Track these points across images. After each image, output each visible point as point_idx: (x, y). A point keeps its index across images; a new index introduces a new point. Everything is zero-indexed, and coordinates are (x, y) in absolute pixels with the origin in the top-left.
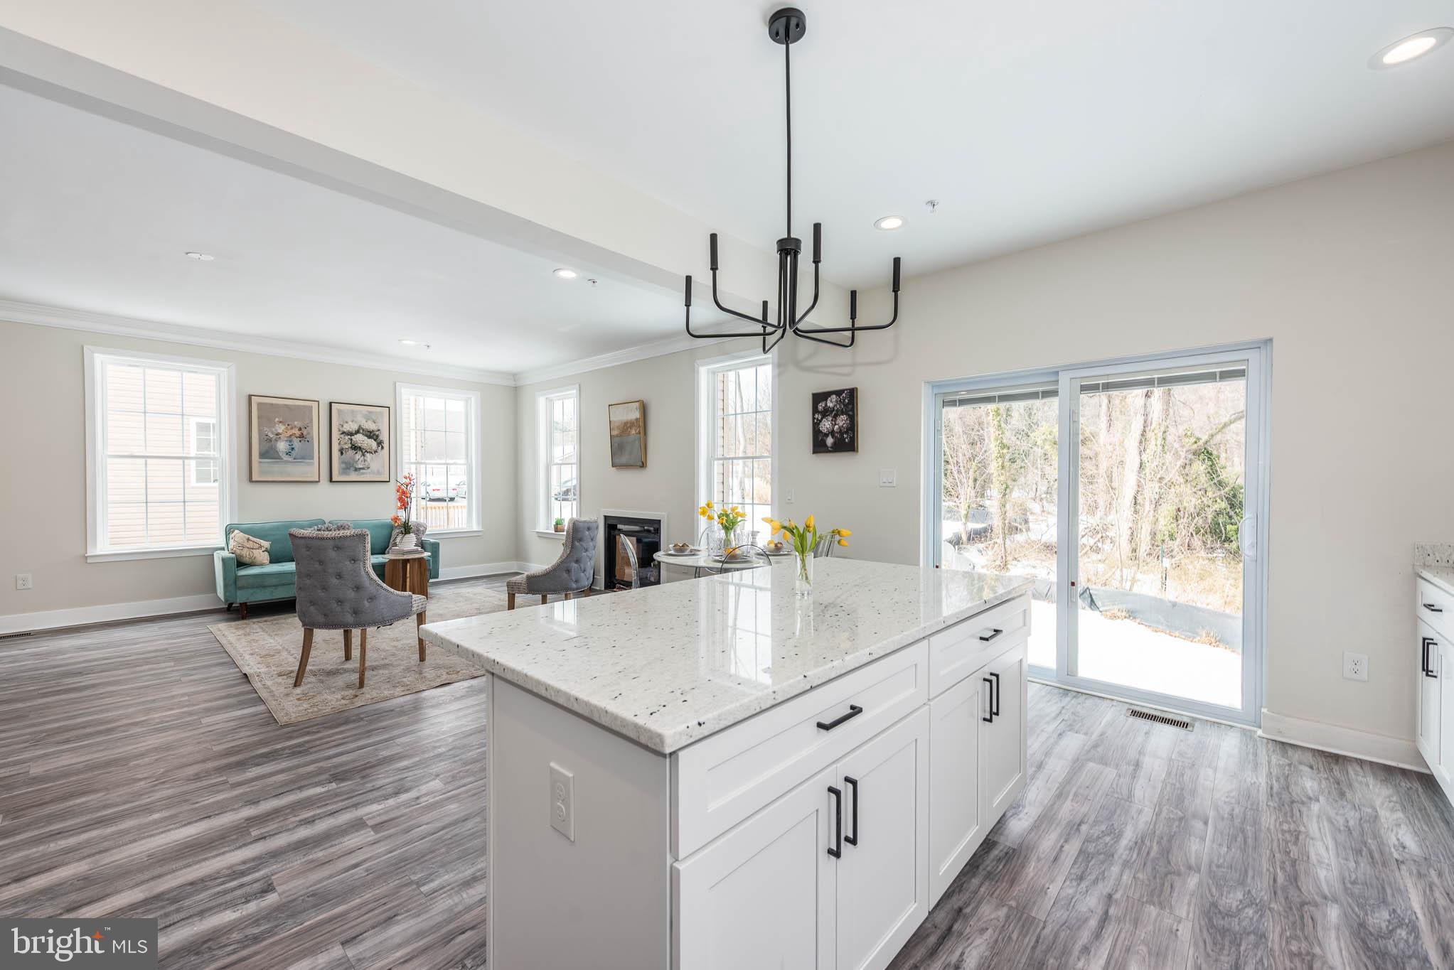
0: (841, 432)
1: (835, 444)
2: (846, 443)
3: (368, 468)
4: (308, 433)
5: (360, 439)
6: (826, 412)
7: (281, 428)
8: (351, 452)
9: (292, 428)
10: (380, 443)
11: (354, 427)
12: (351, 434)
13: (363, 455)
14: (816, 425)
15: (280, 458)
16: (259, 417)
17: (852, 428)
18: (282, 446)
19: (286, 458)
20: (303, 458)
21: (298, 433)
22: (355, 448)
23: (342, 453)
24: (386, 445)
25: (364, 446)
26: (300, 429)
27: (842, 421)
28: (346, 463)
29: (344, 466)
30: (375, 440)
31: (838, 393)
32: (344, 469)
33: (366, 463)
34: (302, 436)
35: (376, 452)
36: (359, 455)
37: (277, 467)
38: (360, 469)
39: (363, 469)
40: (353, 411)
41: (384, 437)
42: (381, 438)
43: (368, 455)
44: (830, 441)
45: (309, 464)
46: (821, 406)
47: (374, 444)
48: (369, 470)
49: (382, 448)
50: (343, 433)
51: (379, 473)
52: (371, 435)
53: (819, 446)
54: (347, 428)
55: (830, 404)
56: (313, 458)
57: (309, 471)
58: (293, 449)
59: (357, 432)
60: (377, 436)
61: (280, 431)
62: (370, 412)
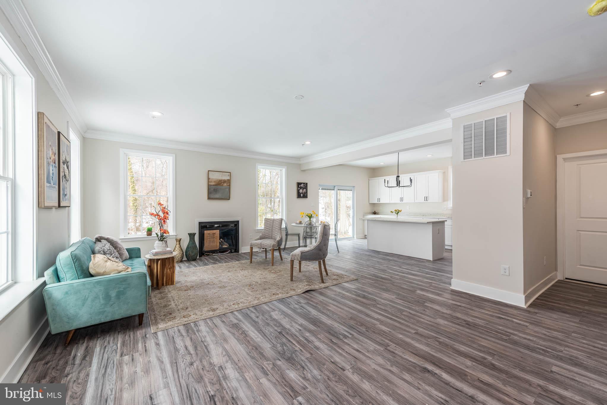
0: (304, 193)
1: (303, 196)
2: (305, 196)
4: (56, 160)
5: (65, 168)
6: (301, 188)
7: (51, 152)
8: (64, 180)
11: (65, 157)
14: (298, 191)
16: (46, 138)
17: (307, 192)
18: (51, 171)
19: (52, 183)
20: (55, 183)
22: (65, 176)
23: (62, 181)
27: (305, 190)
28: (63, 190)
29: (63, 192)
30: (68, 170)
31: (304, 183)
32: (63, 195)
33: (67, 190)
34: (55, 162)
36: (65, 183)
37: (50, 192)
38: (66, 195)
40: (64, 143)
43: (67, 183)
44: (302, 195)
45: (56, 190)
46: (300, 186)
47: (68, 174)
52: (67, 165)
53: (299, 196)
54: (63, 157)
55: (302, 186)
58: (53, 174)
59: (65, 162)
62: (67, 145)
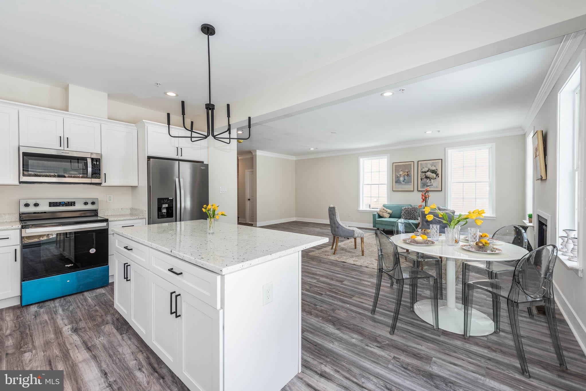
3: (432, 185)
4: (410, 174)
5: (429, 174)
7: (401, 173)
8: (425, 179)
9: (405, 172)
10: (437, 175)
11: (426, 169)
12: (425, 172)
13: (430, 180)
15: (401, 183)
16: (395, 170)
18: (402, 179)
19: (403, 183)
20: (408, 182)
21: (406, 174)
22: (427, 177)
23: (422, 180)
24: (440, 176)
25: (431, 176)
26: (407, 172)
28: (423, 184)
29: (422, 185)
30: (435, 174)
32: (423, 186)
33: (431, 183)
34: (408, 175)
35: (435, 178)
36: (428, 181)
37: (400, 186)
38: (429, 186)
39: (430, 186)
40: (426, 163)
41: (439, 172)
42: (438, 173)
43: (432, 180)
45: (411, 185)
47: (434, 175)
48: (433, 186)
49: (438, 177)
50: (422, 172)
51: (437, 187)
52: (434, 172)
54: (424, 170)
56: (411, 182)
57: (410, 187)
58: (405, 180)
59: (428, 171)
60: (436, 172)
61: (401, 174)
62: (433, 163)
